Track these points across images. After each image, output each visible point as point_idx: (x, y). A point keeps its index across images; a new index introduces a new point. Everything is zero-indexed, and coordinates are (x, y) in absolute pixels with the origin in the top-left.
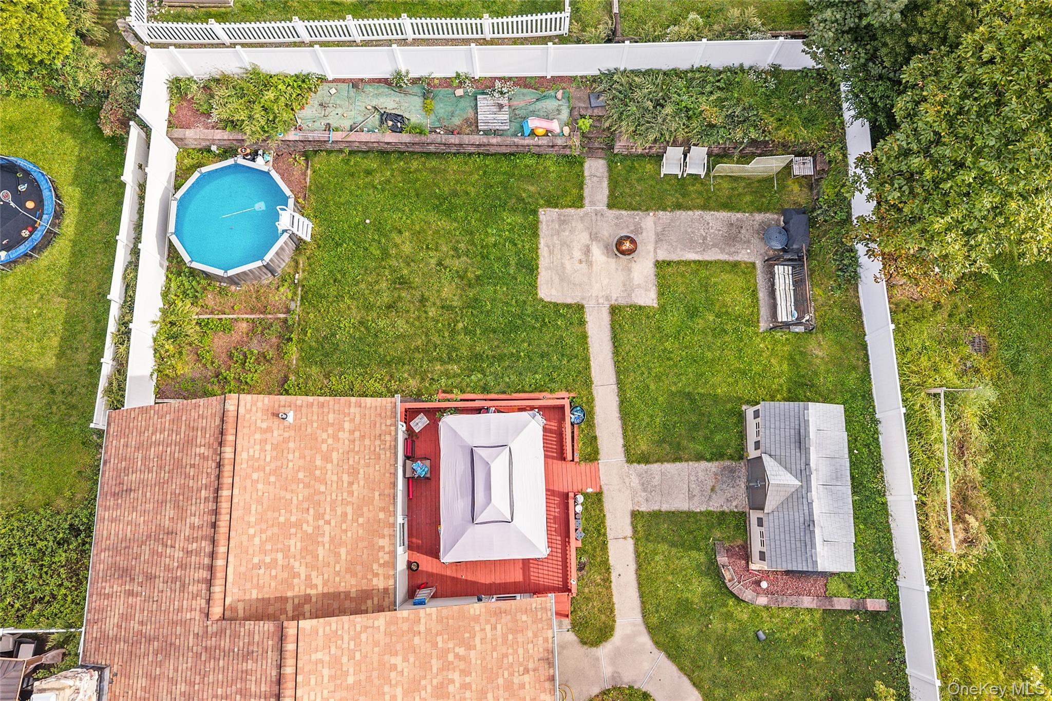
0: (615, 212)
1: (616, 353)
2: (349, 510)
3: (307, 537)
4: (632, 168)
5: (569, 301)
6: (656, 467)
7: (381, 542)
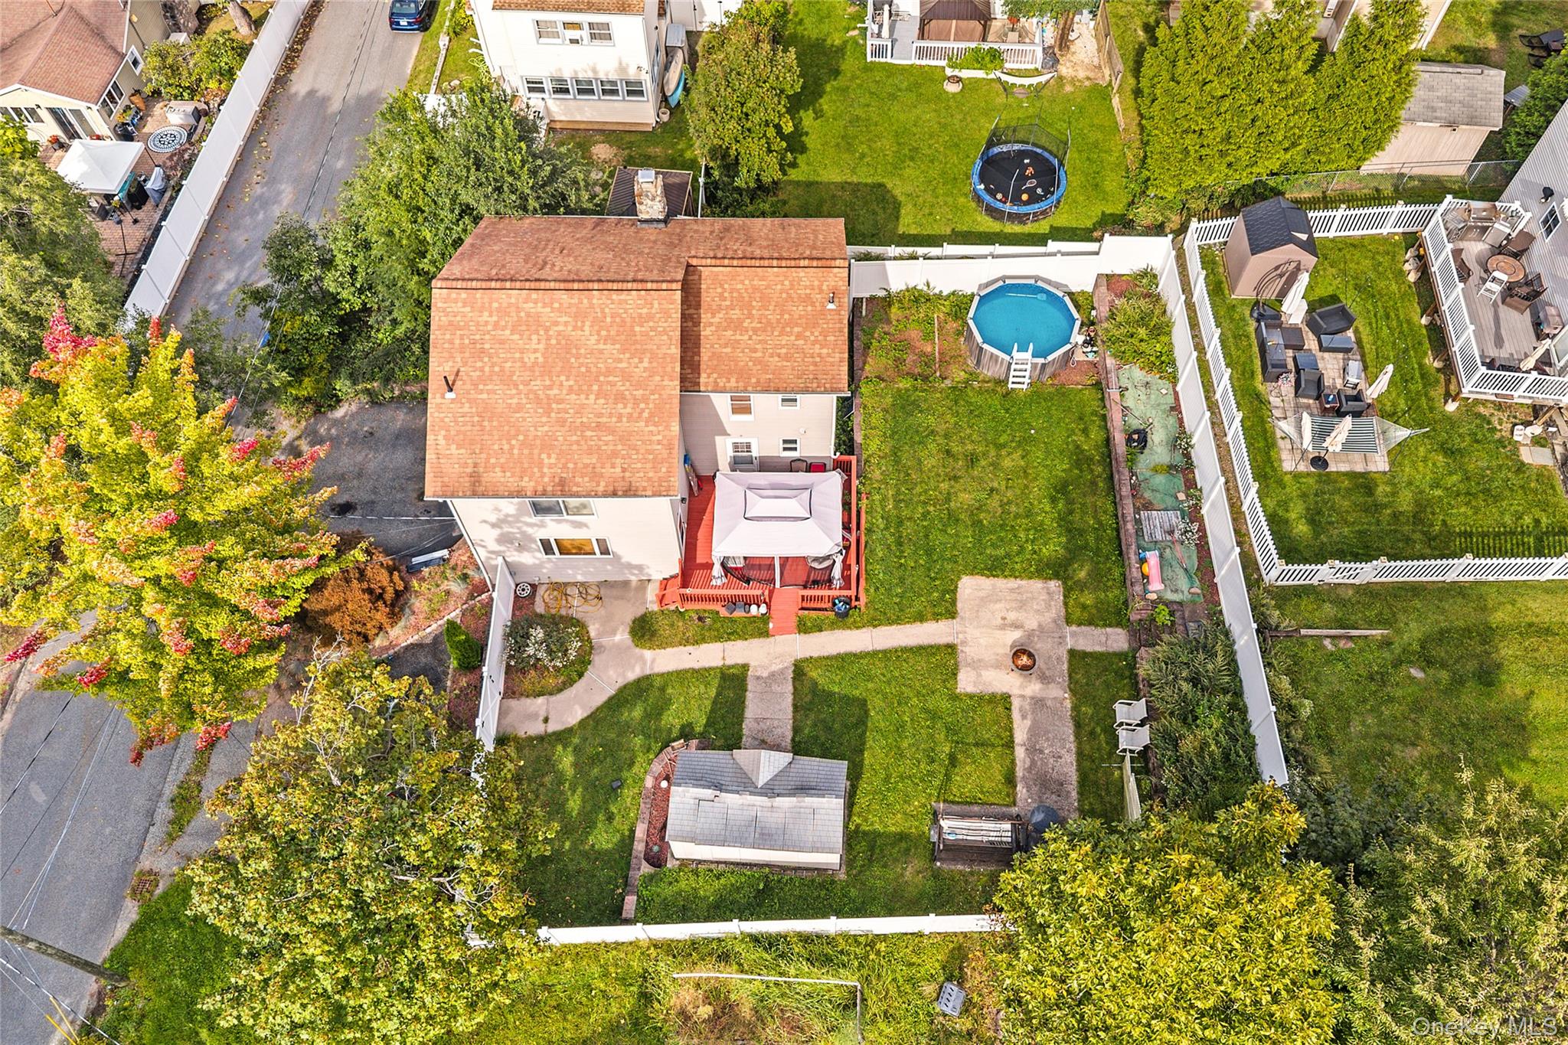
0: (1065, 657)
1: (905, 650)
2: (759, 354)
3: (740, 321)
4: (1122, 677)
5: (959, 605)
6: (789, 688)
7: (733, 380)
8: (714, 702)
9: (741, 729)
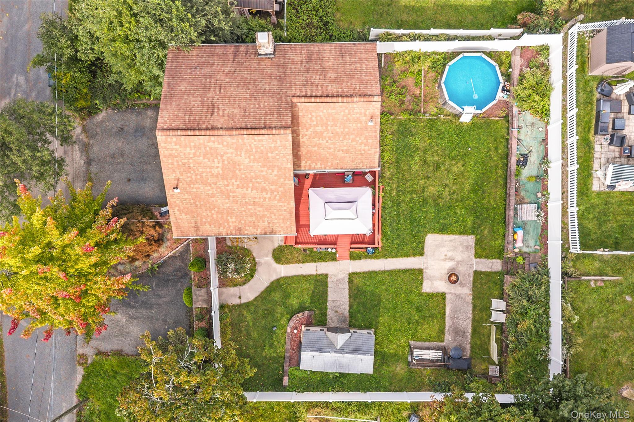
0: (472, 274)
1: (400, 271)
2: (332, 150)
3: (322, 133)
4: (496, 284)
5: (425, 249)
6: (347, 286)
7: (319, 164)
8: (313, 292)
9: (327, 306)
